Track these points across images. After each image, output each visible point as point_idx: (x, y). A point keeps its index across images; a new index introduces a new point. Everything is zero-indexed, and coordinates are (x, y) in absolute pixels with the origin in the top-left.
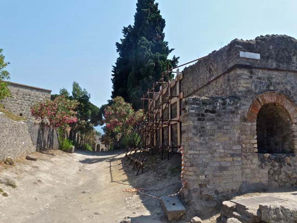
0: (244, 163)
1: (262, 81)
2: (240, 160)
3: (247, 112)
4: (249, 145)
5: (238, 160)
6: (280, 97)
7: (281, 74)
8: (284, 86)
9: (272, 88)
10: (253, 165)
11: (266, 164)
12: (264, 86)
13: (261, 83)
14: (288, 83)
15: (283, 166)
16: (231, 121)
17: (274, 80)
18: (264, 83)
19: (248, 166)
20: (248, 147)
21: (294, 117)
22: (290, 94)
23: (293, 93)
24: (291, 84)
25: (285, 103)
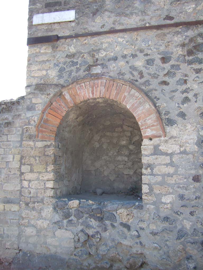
0: (23, 215)
1: (75, 61)
2: (16, 210)
3: (35, 121)
4: (36, 182)
5: (13, 210)
6: (115, 85)
7: (122, 38)
8: (127, 62)
9: (97, 70)
10: (41, 221)
11: (71, 220)
12: (78, 70)
13: (74, 64)
14: (138, 53)
15: (110, 227)
16: (6, 140)
17: (102, 54)
18: (79, 62)
19: (32, 222)
20: (33, 187)
21: (146, 124)
22: (142, 77)
23: (149, 74)
24: (147, 55)
25: (125, 97)
